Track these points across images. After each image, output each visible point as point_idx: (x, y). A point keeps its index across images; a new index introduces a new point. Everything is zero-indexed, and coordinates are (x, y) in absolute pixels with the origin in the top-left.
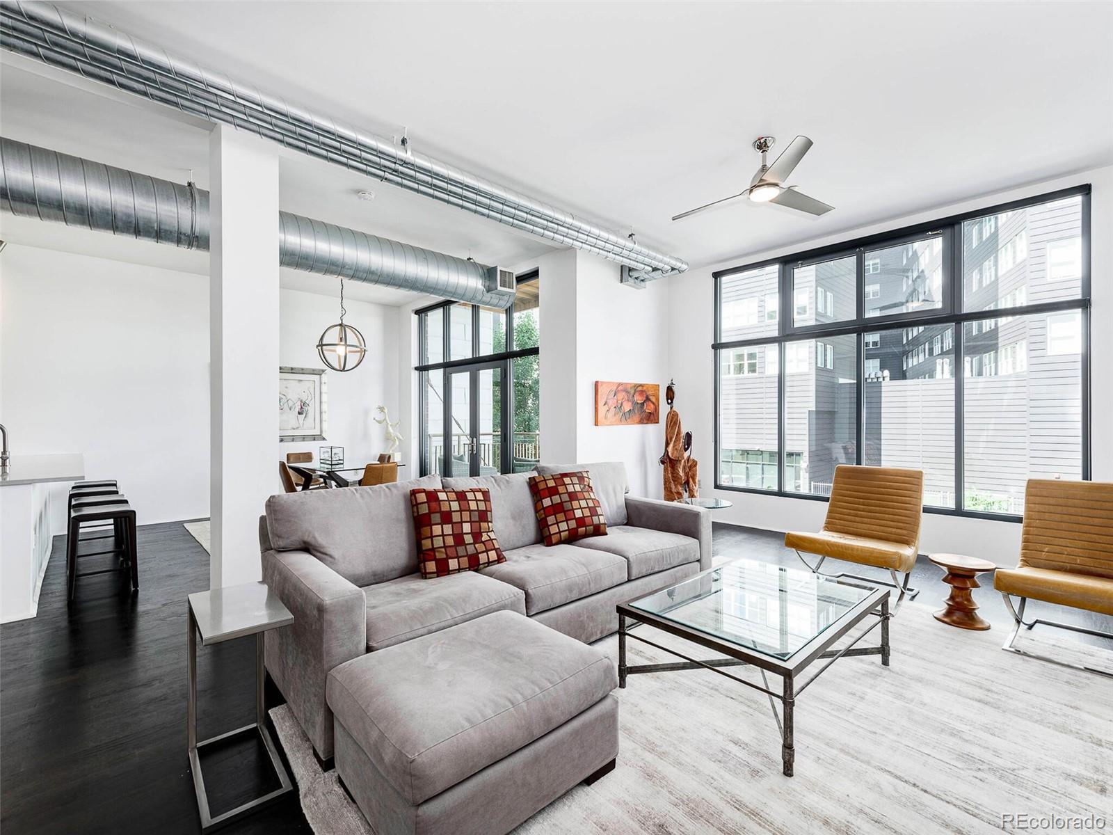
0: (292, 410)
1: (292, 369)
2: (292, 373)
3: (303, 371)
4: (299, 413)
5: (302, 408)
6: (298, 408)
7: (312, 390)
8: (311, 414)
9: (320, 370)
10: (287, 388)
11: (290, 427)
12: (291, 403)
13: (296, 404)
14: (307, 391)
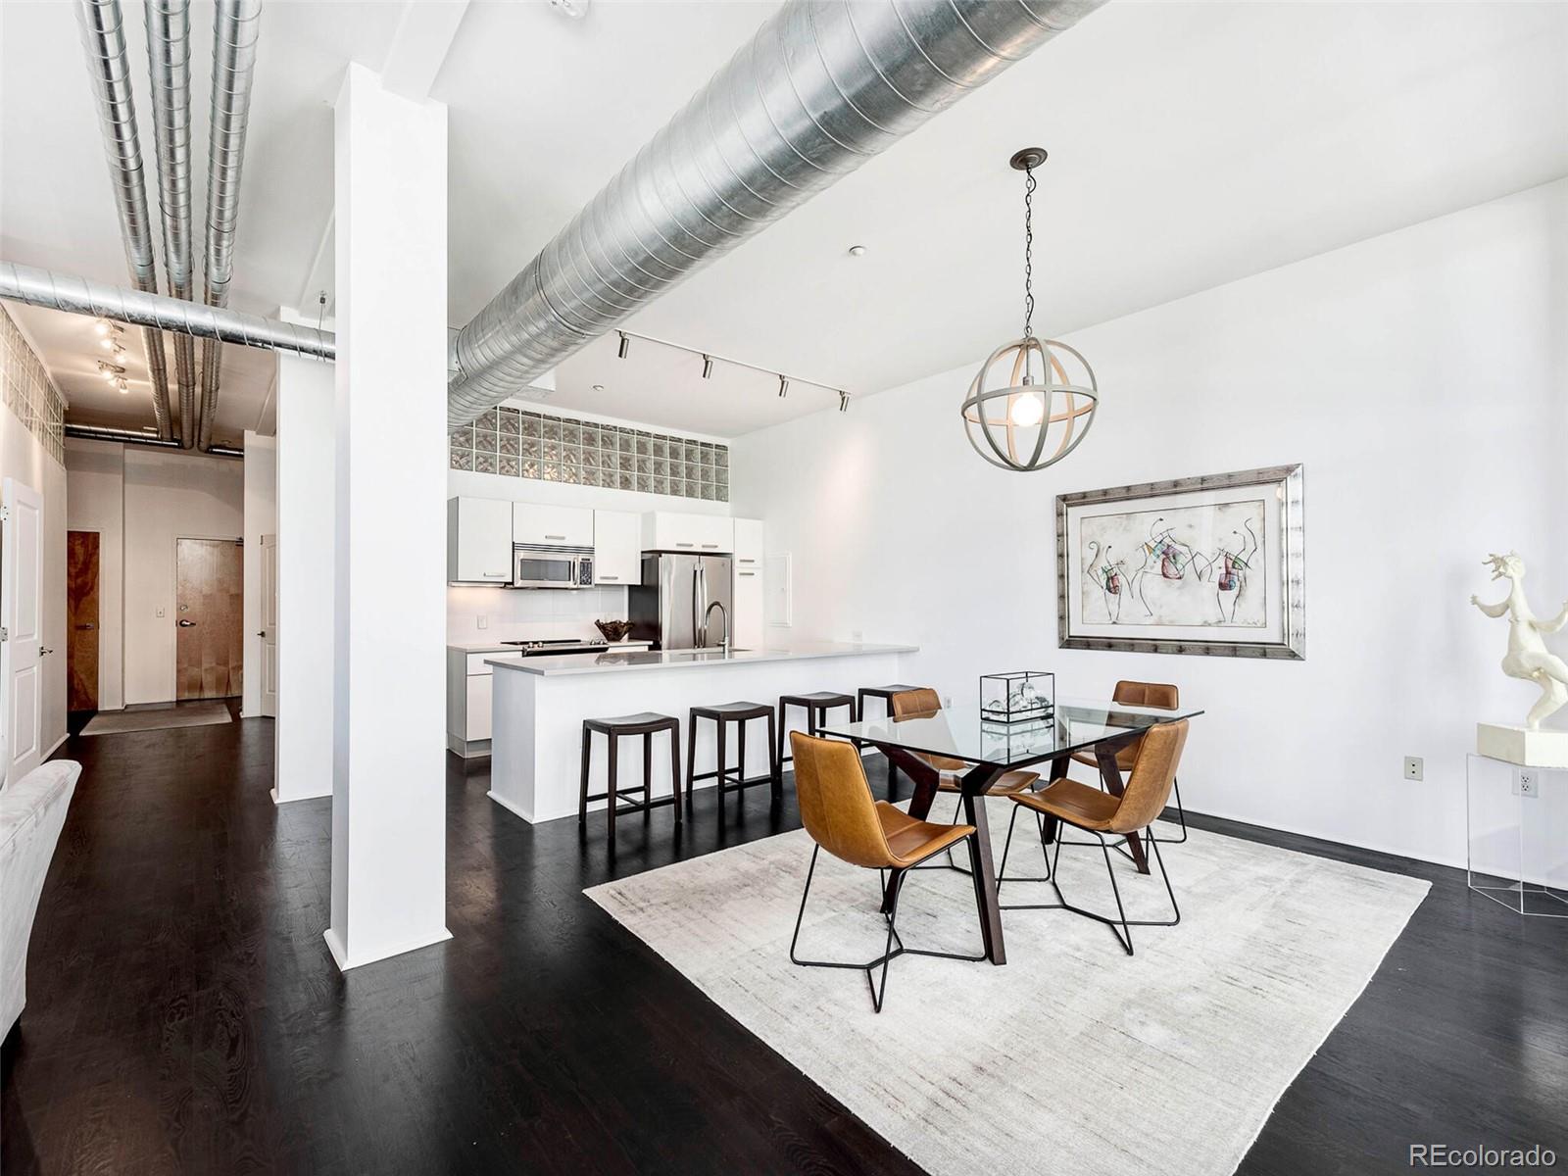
0: (1205, 578)
1: (1203, 480)
2: (1202, 490)
3: (1234, 481)
4: (1223, 586)
5: (1228, 573)
6: (1219, 574)
7: (1256, 526)
8: (1253, 591)
9: (1277, 470)
10: (1191, 526)
11: (1199, 620)
12: (1201, 563)
13: (1215, 565)
14: (1243, 530)
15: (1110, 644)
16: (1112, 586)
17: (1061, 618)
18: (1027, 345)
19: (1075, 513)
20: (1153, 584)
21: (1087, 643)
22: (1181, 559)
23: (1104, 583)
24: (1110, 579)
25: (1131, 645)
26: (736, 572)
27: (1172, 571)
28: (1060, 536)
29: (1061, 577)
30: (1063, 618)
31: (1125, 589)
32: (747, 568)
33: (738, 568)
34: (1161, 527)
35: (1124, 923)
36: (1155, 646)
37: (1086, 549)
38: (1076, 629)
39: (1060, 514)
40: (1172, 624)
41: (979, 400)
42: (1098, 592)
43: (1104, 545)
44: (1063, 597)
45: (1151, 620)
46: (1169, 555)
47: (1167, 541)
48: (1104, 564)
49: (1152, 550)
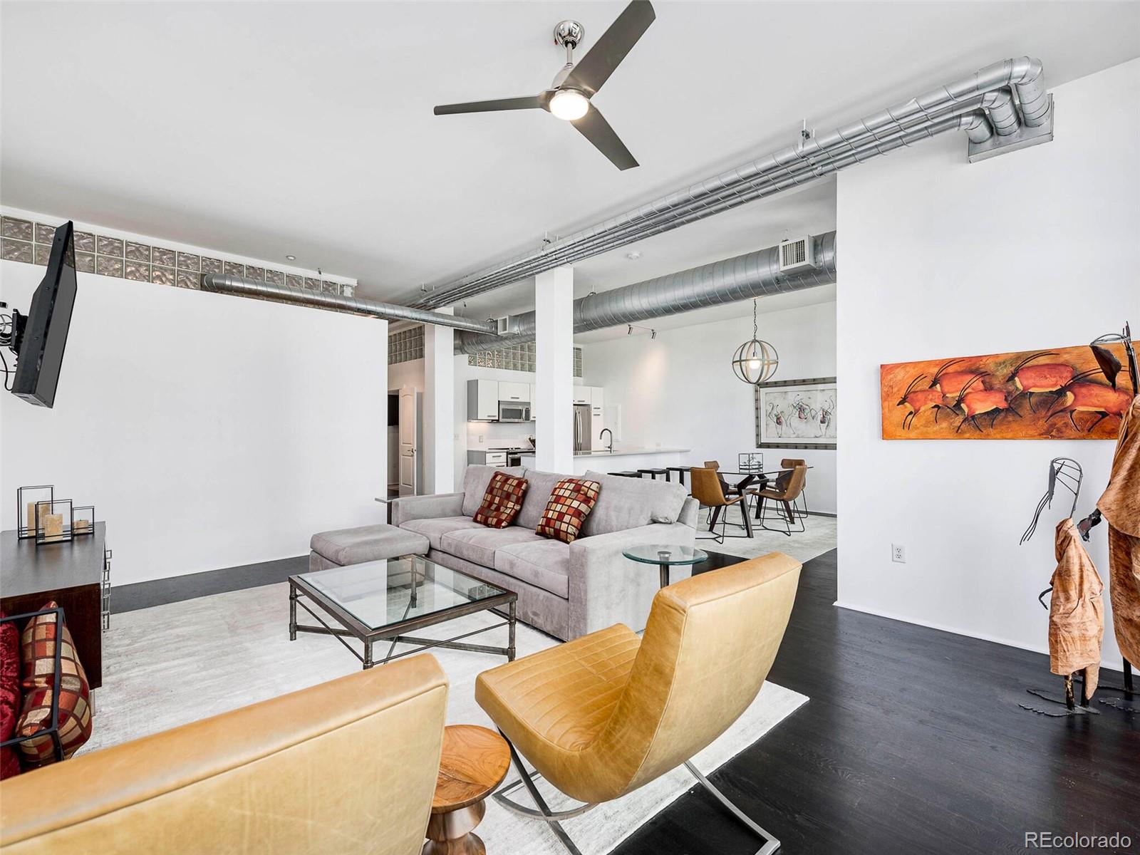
0: (815, 419)
3: (826, 381)
4: (822, 422)
5: (824, 417)
6: (820, 417)
7: (834, 399)
8: (832, 422)
10: (810, 398)
11: (813, 436)
12: (813, 412)
13: (819, 414)
14: (829, 400)
15: (778, 446)
16: (779, 422)
17: (757, 435)
18: (755, 341)
19: (763, 391)
20: (795, 421)
21: (768, 446)
22: (806, 411)
23: (775, 421)
24: (778, 419)
25: (786, 446)
26: (592, 414)
27: (802, 416)
28: (757, 400)
29: (757, 418)
30: (758, 435)
31: (784, 423)
32: (596, 412)
33: (593, 412)
34: (798, 398)
35: (789, 531)
36: (796, 446)
37: (768, 406)
38: (764, 440)
39: (756, 391)
40: (802, 437)
41: (740, 361)
42: (773, 424)
43: (775, 405)
44: (758, 426)
45: (795, 436)
46: (801, 410)
47: (800, 404)
48: (775, 412)
49: (795, 407)
